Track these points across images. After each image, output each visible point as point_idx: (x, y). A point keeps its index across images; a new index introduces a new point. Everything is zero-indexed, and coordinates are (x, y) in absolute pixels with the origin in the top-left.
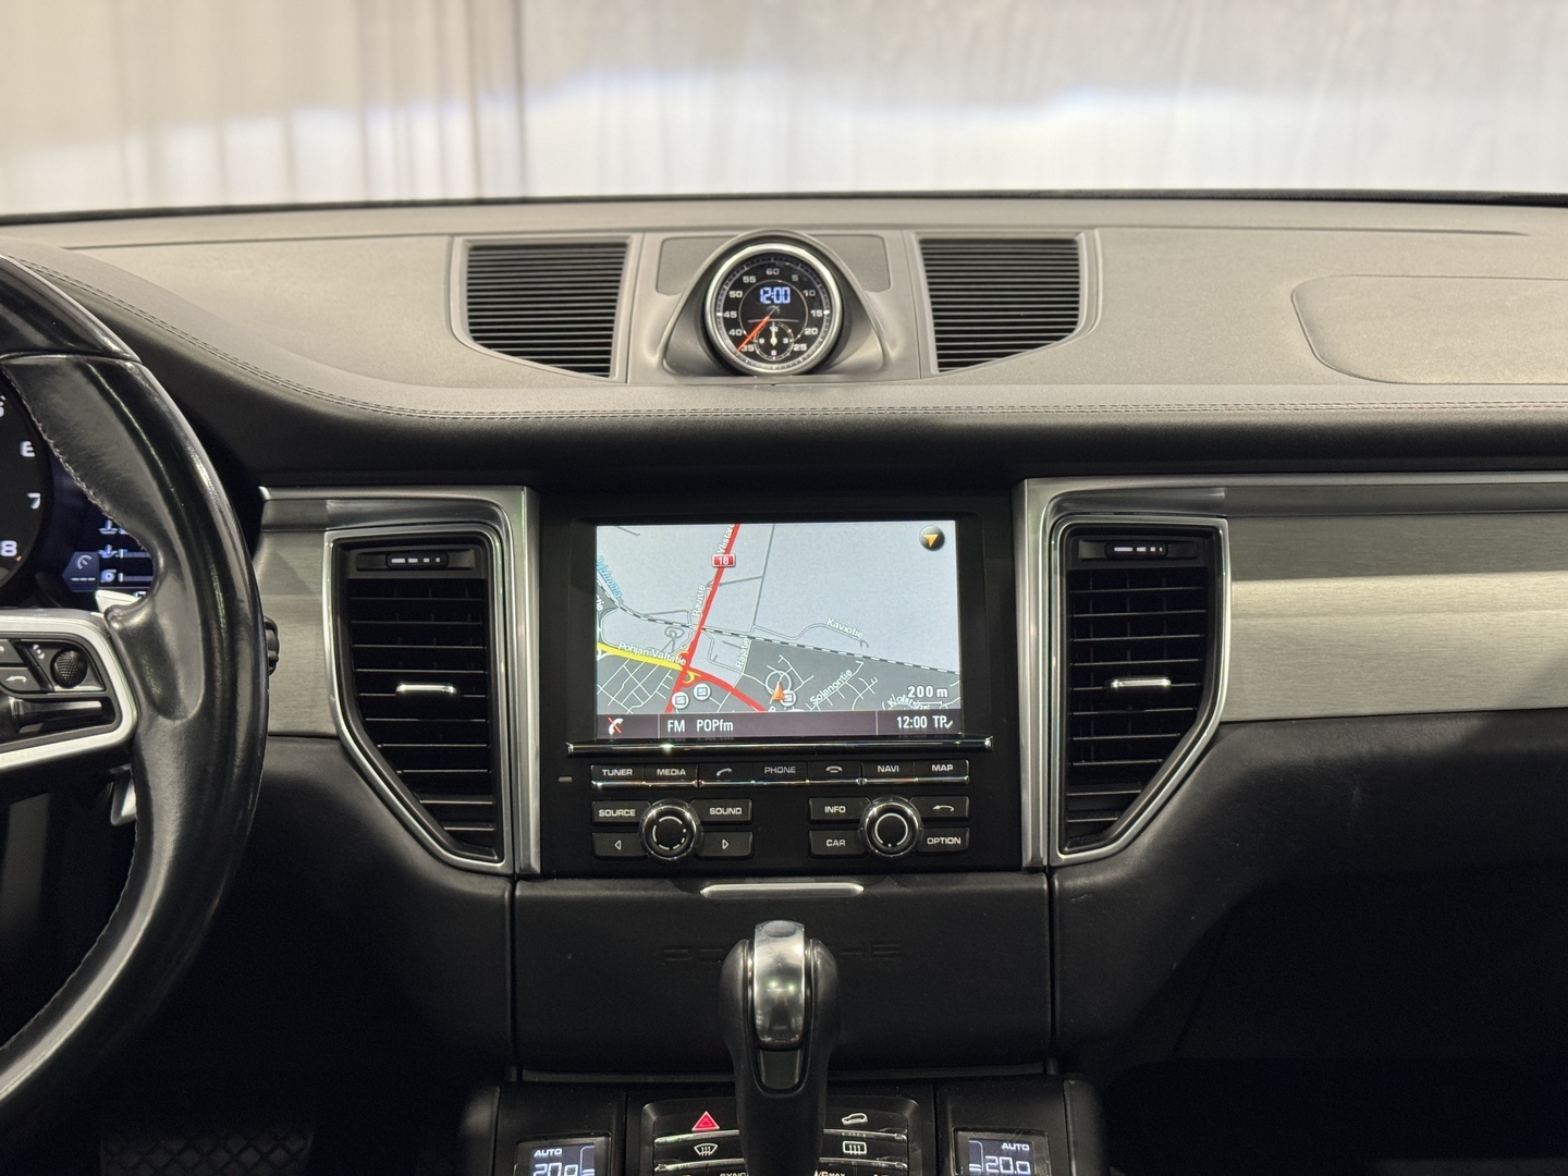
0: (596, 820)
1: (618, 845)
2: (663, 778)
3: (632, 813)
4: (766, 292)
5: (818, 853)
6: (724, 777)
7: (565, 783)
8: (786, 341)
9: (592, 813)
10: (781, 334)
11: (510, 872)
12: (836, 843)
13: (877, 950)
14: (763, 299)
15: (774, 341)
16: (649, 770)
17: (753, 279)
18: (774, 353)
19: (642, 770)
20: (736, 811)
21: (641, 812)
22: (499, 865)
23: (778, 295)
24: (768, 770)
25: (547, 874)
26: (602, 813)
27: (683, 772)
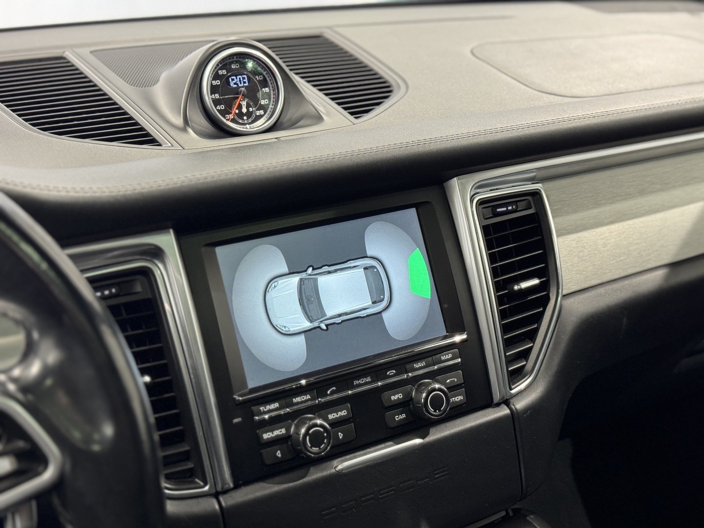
0: (263, 442)
1: (279, 454)
2: (298, 403)
3: (283, 431)
4: (233, 80)
5: (393, 426)
6: (333, 393)
7: (237, 423)
8: (251, 109)
9: (259, 438)
10: (248, 106)
11: (214, 491)
12: (401, 417)
13: (436, 474)
14: (232, 84)
15: (244, 110)
16: (288, 400)
17: (224, 72)
18: (245, 118)
19: (283, 401)
20: (343, 413)
21: (288, 430)
22: (207, 488)
23: (240, 81)
24: (356, 382)
25: (237, 486)
26: (266, 436)
27: (309, 397)
